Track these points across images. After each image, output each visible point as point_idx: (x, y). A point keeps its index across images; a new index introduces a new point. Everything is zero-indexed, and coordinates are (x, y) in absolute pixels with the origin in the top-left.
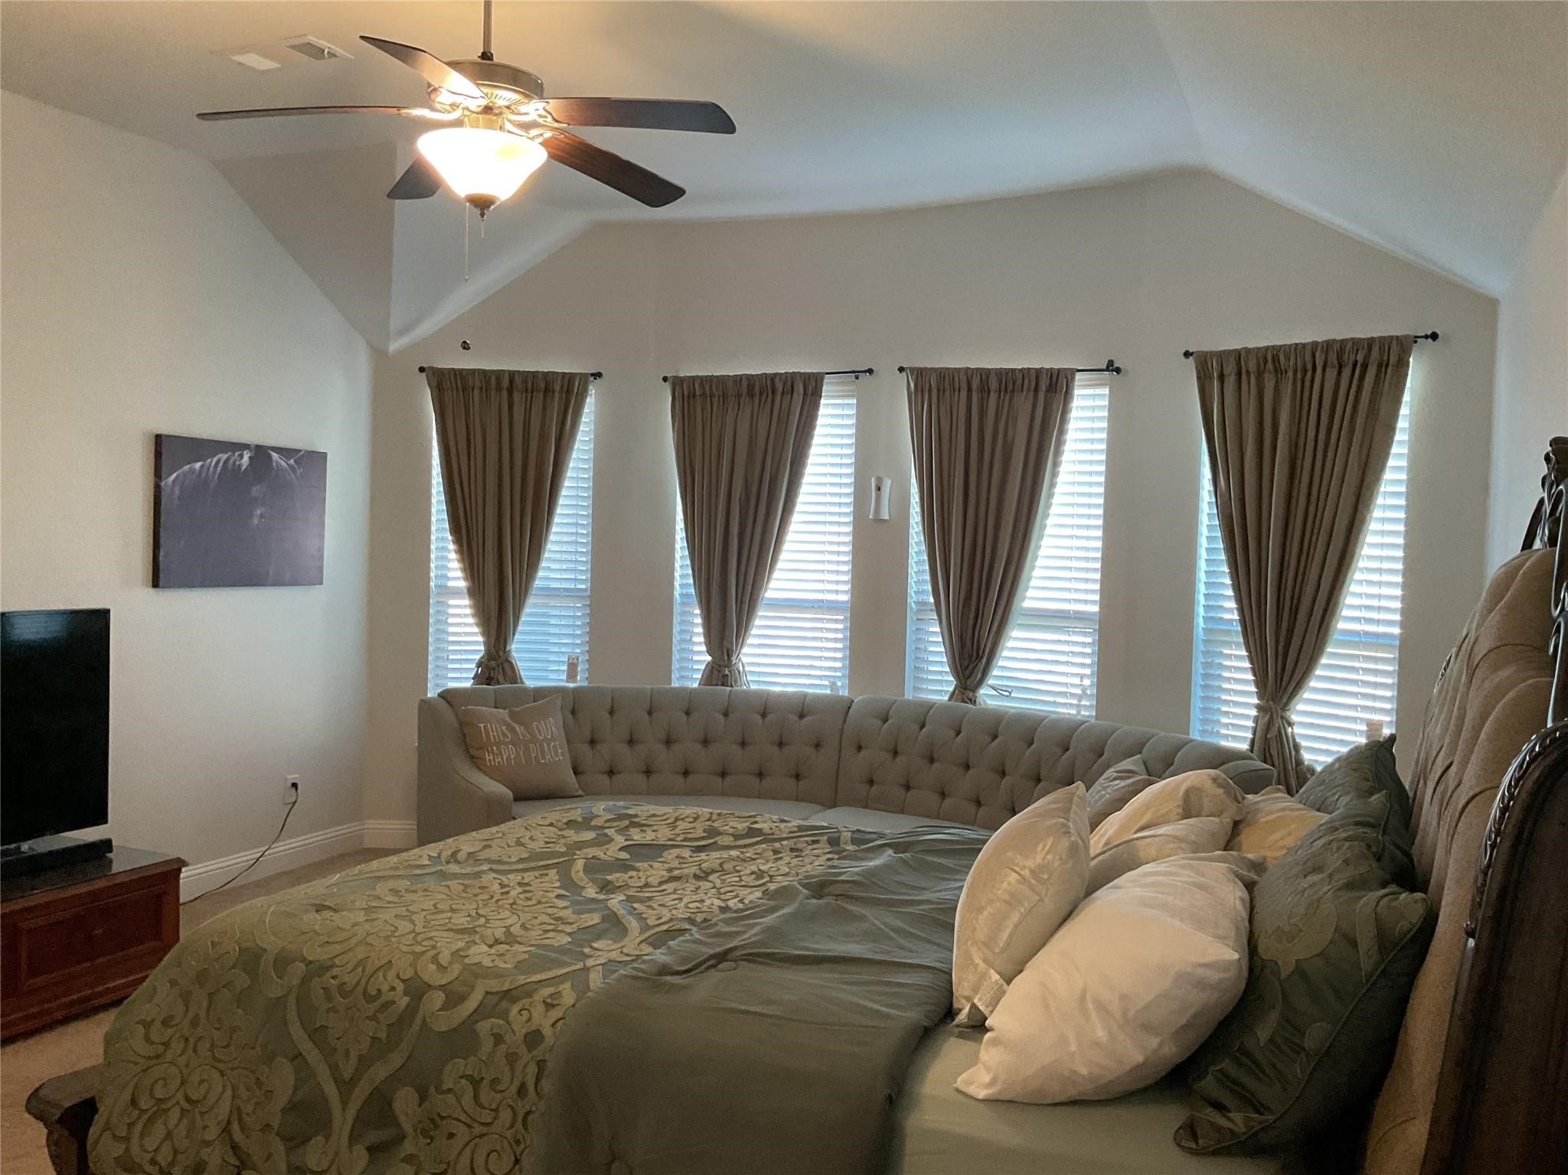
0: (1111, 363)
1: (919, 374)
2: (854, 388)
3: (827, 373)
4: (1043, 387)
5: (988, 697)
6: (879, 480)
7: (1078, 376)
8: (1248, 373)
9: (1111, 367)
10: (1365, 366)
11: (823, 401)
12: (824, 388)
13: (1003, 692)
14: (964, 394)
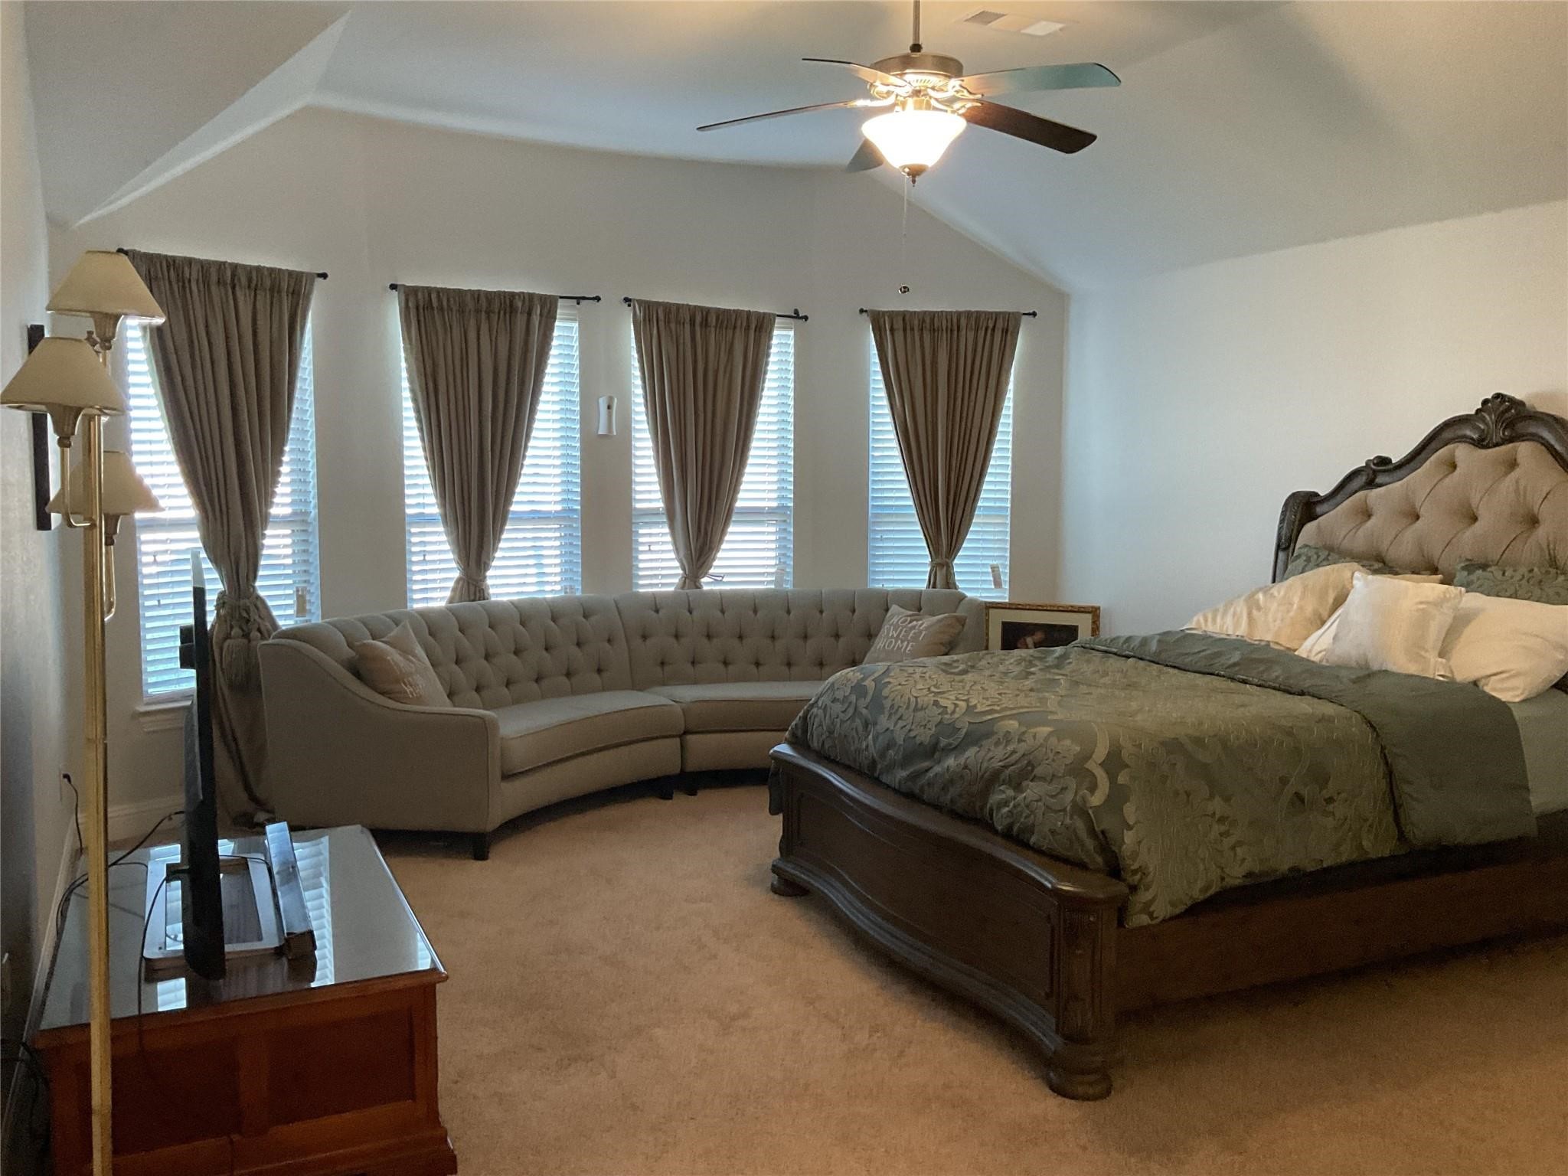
0: (796, 312)
1: (648, 307)
2: (575, 312)
3: (561, 297)
4: (753, 326)
5: (707, 584)
6: (611, 399)
7: (778, 320)
8: (912, 329)
9: (796, 316)
10: (993, 329)
11: (557, 323)
12: (558, 311)
13: (718, 579)
14: (687, 326)
